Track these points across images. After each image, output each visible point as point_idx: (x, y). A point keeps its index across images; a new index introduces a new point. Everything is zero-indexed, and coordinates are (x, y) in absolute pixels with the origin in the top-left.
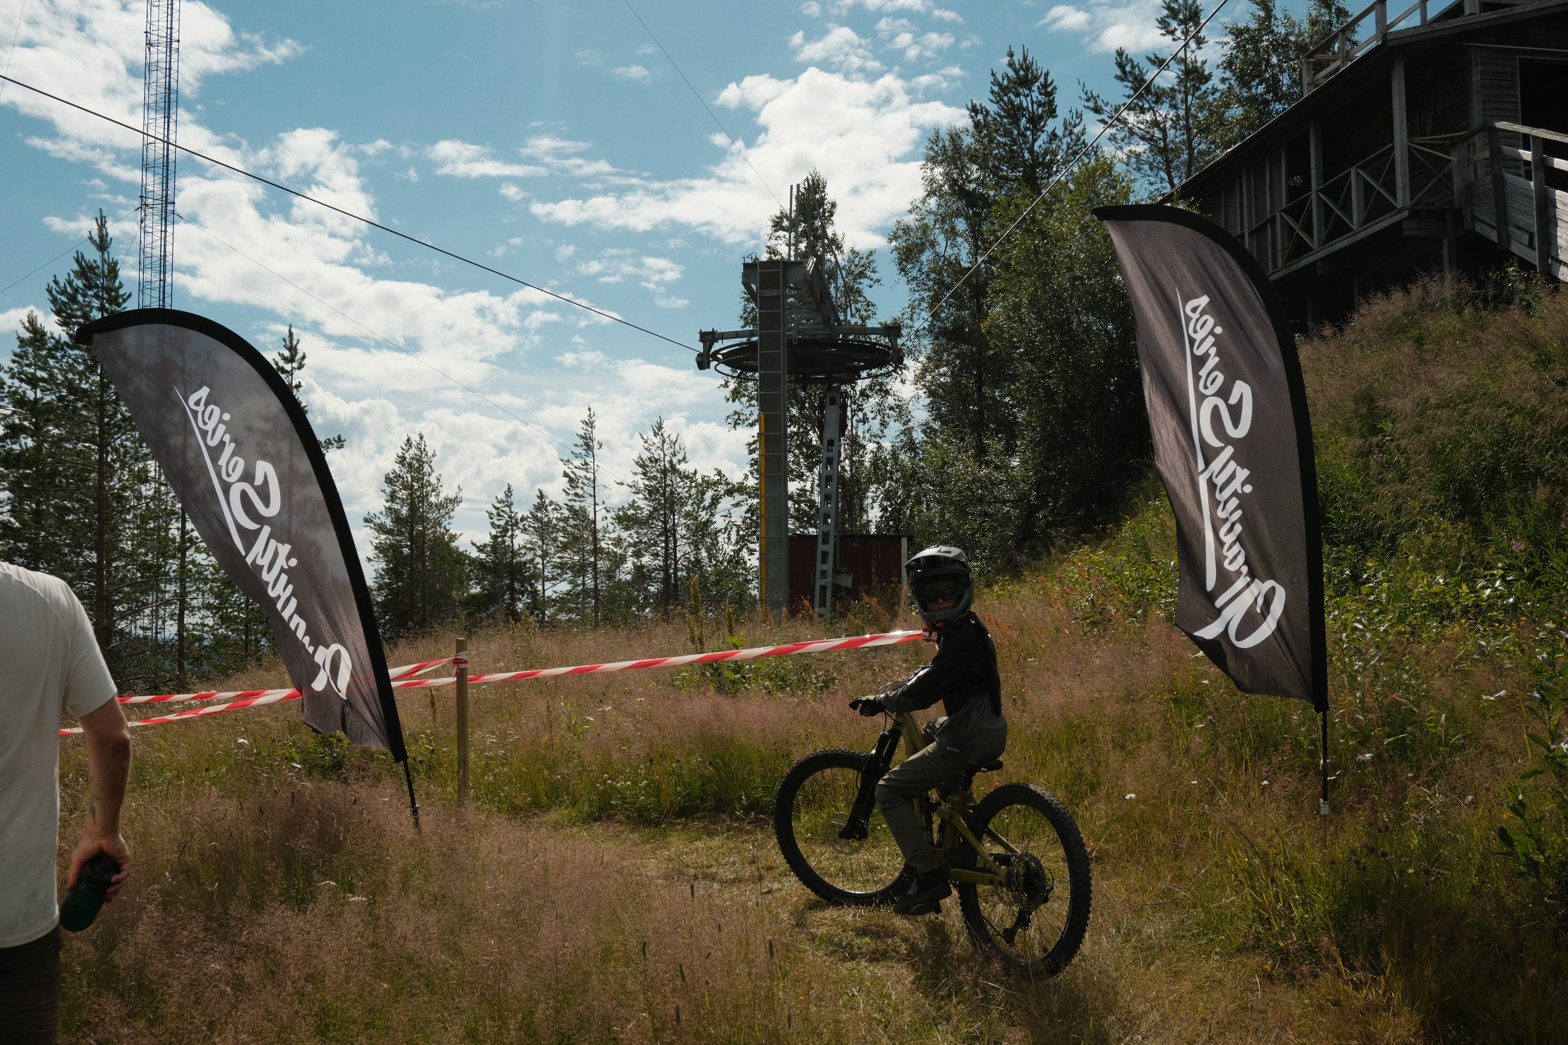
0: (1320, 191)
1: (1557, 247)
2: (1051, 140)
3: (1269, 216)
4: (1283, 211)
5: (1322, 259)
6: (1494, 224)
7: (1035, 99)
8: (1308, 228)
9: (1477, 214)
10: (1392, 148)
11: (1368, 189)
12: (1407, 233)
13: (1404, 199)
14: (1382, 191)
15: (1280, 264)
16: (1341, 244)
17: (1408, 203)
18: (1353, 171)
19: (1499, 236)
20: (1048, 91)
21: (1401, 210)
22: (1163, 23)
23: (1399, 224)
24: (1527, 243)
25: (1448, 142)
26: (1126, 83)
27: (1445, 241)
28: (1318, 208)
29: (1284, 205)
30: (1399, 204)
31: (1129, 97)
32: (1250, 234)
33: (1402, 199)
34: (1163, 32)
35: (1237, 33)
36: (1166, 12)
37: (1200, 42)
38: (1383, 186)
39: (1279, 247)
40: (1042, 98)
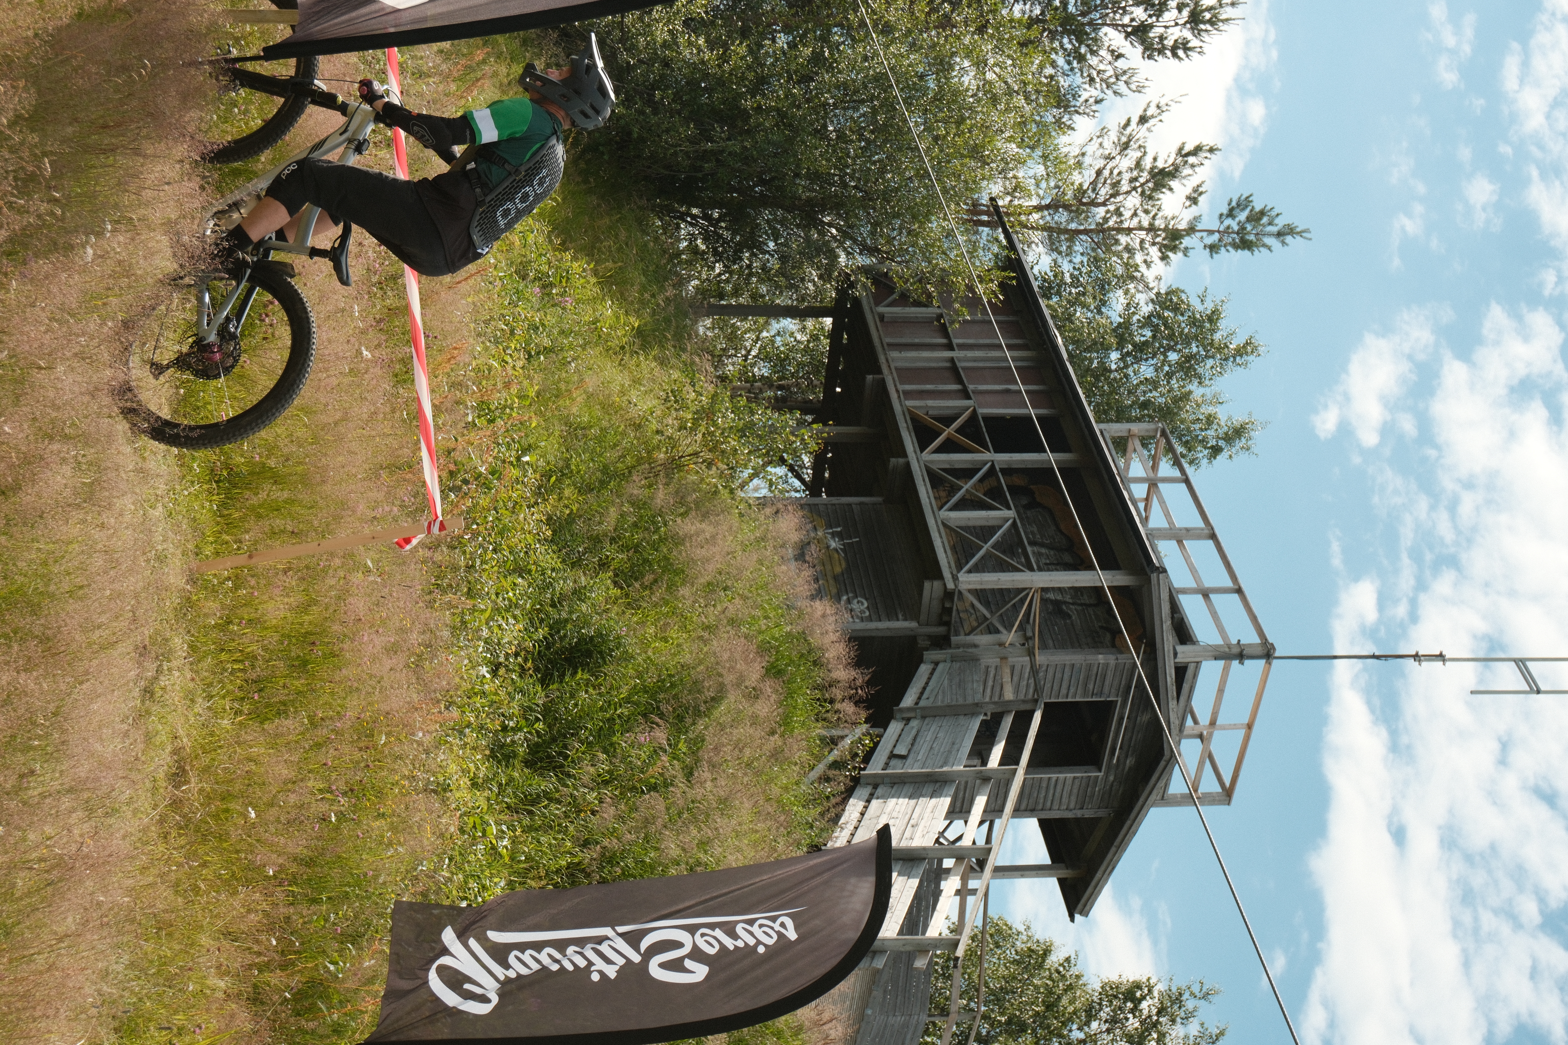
0: (993, 465)
1: (885, 797)
2: (1113, 51)
3: (971, 387)
4: (974, 410)
5: (908, 465)
6: (922, 703)
7: (1170, 30)
8: (949, 446)
9: (941, 666)
10: (1031, 569)
11: (986, 532)
12: (927, 585)
13: (969, 583)
14: (982, 553)
15: (909, 403)
16: (924, 492)
17: (963, 587)
18: (1011, 514)
19: (909, 709)
20: (1181, 48)
21: (955, 578)
22: (1244, 203)
23: (939, 576)
24: (896, 752)
25: (1029, 634)
26: (1173, 156)
27: (914, 624)
28: (973, 462)
29: (981, 411)
30: (963, 576)
31: (1155, 159)
32: (952, 360)
33: (969, 581)
34: (1234, 204)
35: (1213, 317)
36: (1258, 208)
37: (1213, 248)
38: (988, 555)
39: (930, 403)
40: (1169, 43)
